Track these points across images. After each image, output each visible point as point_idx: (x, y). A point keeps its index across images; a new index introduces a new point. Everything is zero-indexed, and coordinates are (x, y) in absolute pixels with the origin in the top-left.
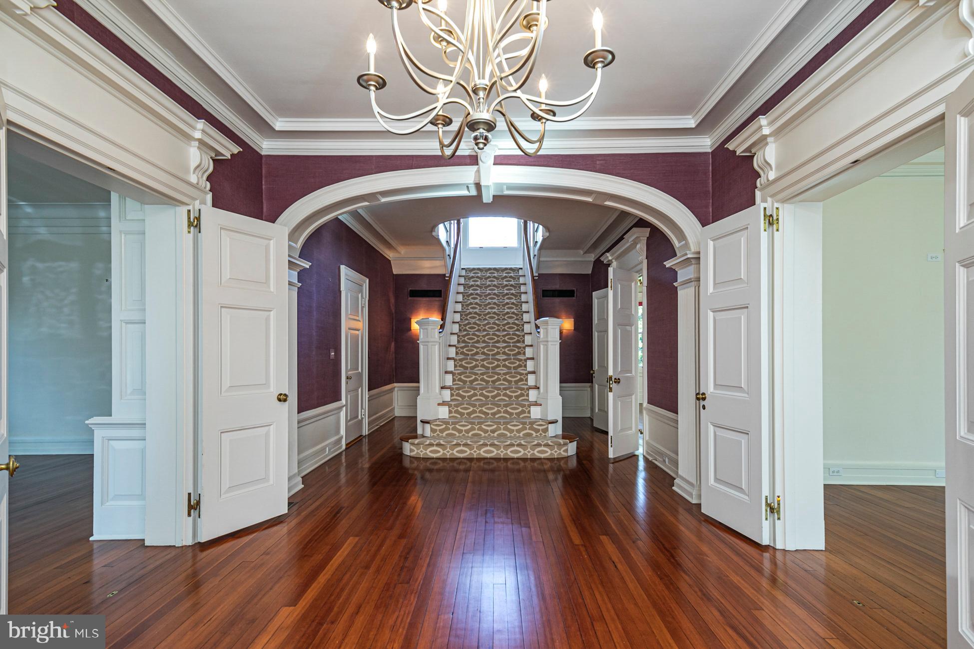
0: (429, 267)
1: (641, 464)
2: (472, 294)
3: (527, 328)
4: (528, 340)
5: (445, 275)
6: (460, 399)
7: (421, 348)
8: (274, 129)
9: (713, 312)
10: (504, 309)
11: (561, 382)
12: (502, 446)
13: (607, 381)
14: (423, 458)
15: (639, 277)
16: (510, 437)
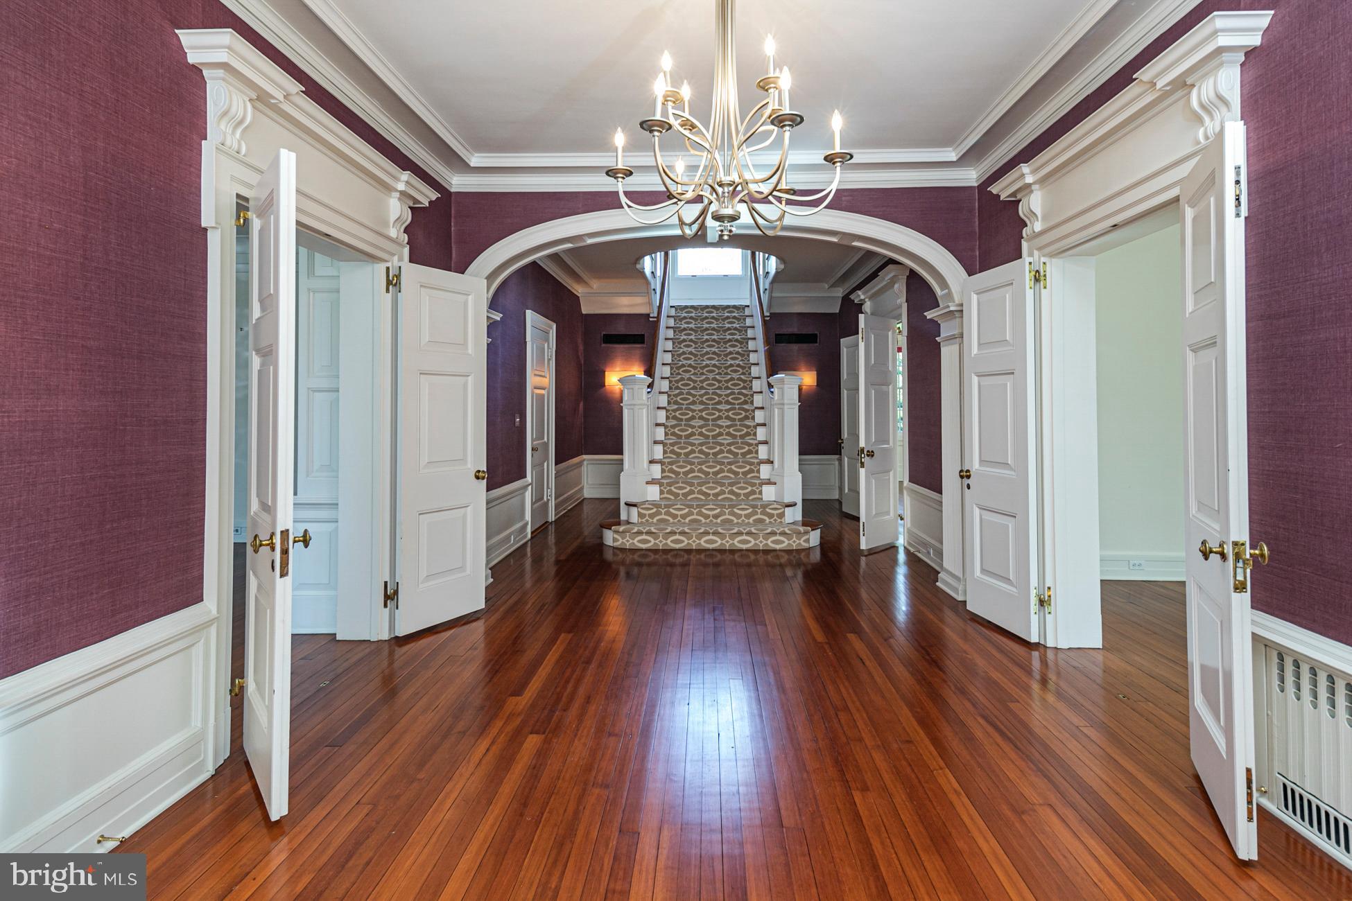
0: (627, 304)
1: (902, 557)
2: (684, 340)
3: (756, 385)
4: (758, 401)
5: (649, 315)
6: (673, 476)
7: (626, 412)
8: (469, 165)
9: (978, 376)
10: (727, 360)
11: (801, 453)
12: (727, 535)
13: (858, 455)
14: (629, 549)
15: (898, 323)
16: (738, 523)
